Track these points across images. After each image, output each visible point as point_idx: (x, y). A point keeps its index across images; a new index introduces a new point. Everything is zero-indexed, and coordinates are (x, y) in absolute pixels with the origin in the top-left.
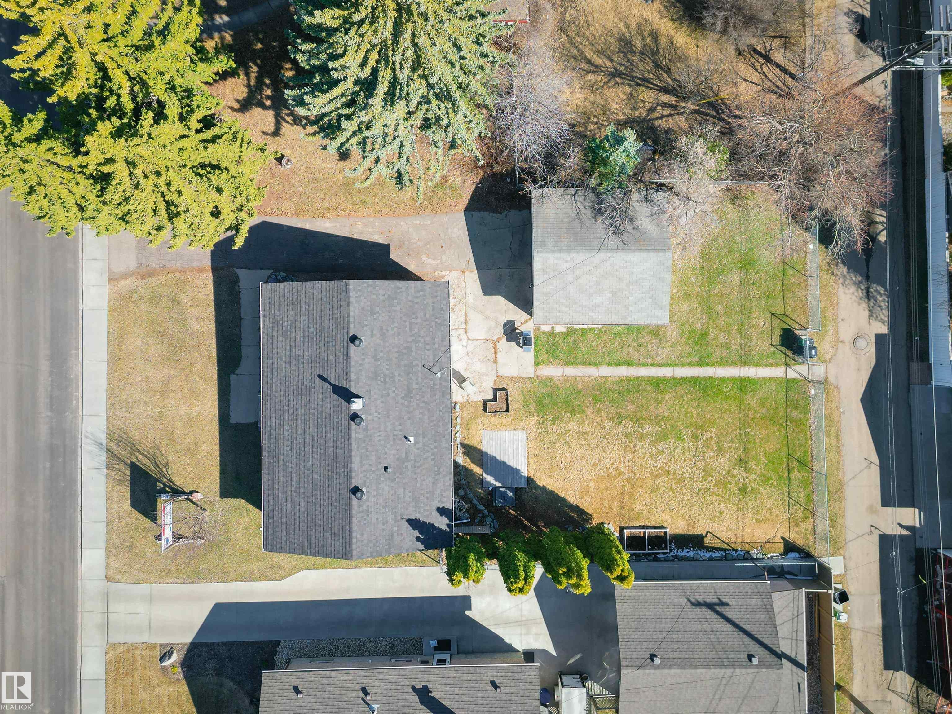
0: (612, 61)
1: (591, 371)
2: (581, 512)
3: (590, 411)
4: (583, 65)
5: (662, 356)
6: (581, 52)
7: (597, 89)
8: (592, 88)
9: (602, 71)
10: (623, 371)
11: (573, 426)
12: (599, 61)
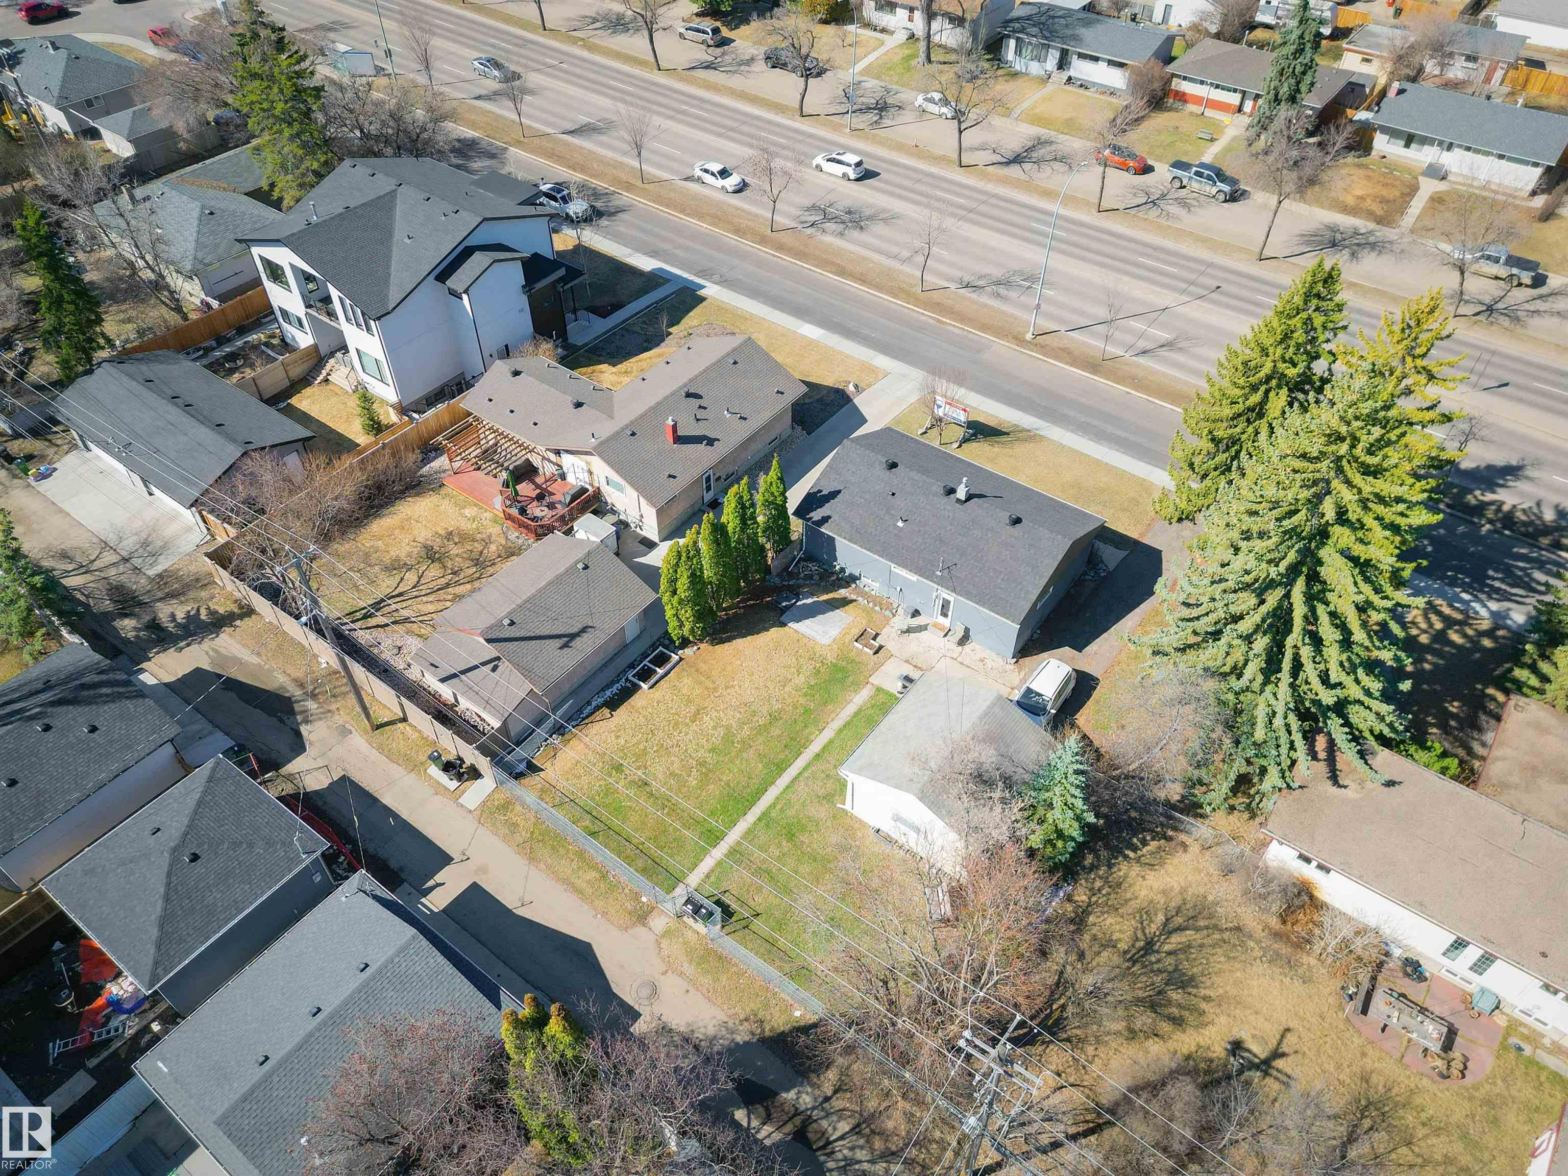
0: (1169, 953)
1: (837, 724)
2: (722, 641)
3: (802, 701)
4: (1179, 920)
5: (801, 787)
6: (1197, 929)
7: (1141, 917)
8: (1145, 913)
9: (1161, 935)
10: (815, 747)
11: (800, 680)
12: (1176, 940)
